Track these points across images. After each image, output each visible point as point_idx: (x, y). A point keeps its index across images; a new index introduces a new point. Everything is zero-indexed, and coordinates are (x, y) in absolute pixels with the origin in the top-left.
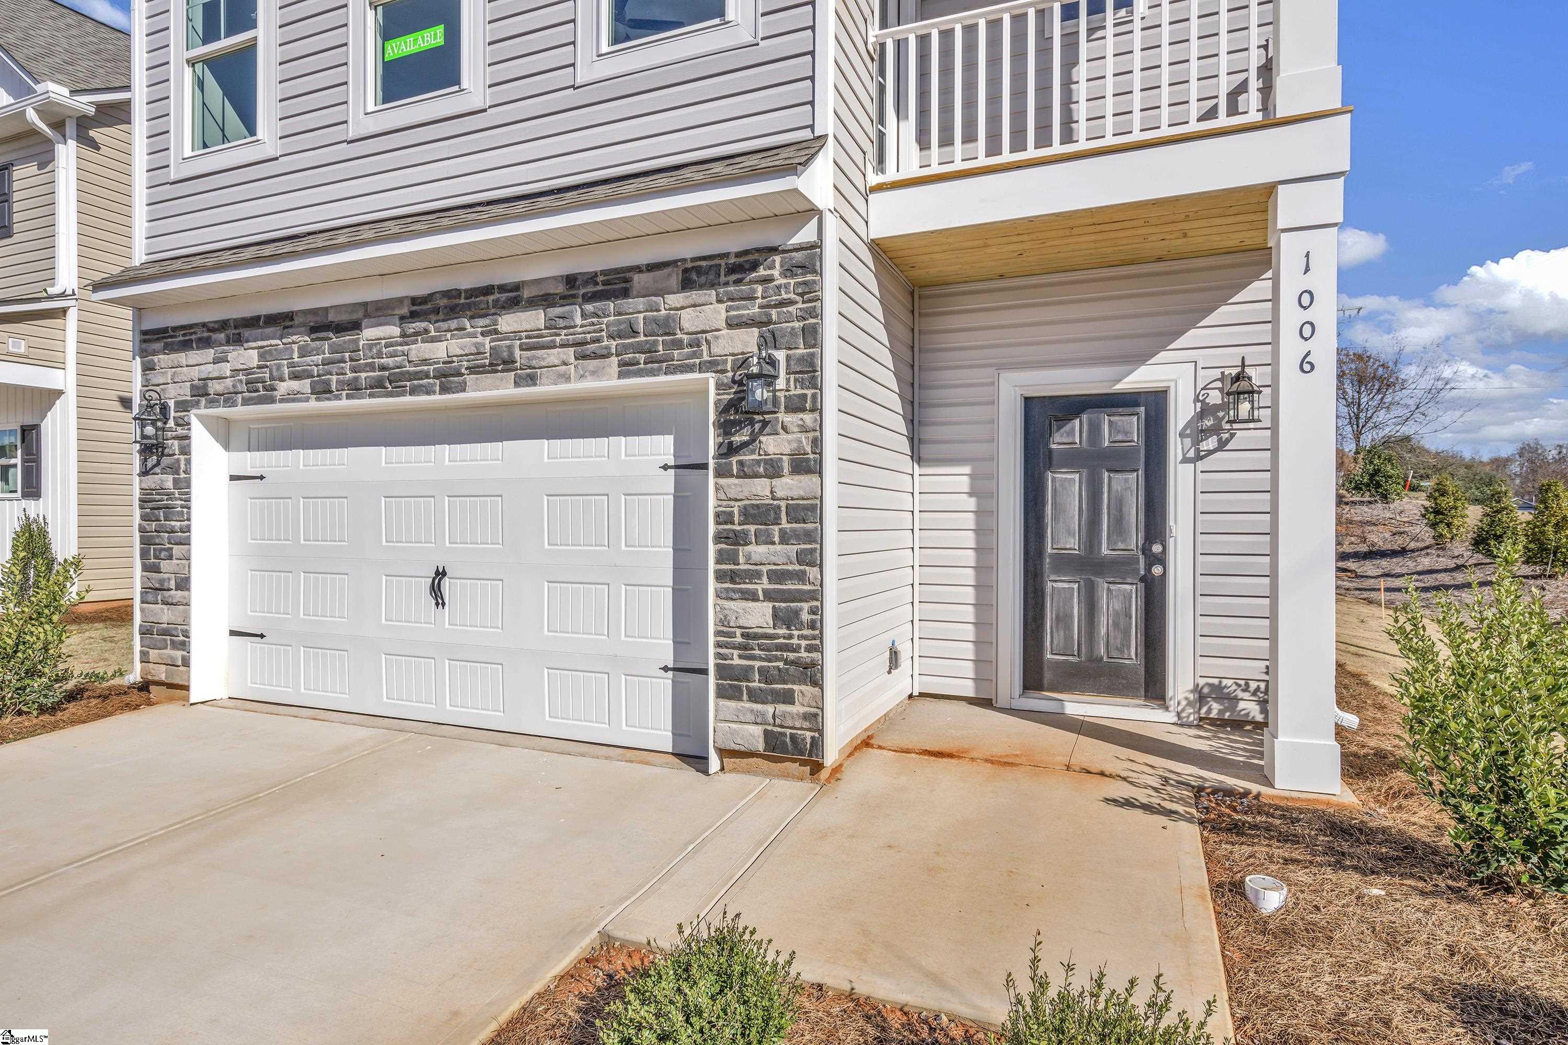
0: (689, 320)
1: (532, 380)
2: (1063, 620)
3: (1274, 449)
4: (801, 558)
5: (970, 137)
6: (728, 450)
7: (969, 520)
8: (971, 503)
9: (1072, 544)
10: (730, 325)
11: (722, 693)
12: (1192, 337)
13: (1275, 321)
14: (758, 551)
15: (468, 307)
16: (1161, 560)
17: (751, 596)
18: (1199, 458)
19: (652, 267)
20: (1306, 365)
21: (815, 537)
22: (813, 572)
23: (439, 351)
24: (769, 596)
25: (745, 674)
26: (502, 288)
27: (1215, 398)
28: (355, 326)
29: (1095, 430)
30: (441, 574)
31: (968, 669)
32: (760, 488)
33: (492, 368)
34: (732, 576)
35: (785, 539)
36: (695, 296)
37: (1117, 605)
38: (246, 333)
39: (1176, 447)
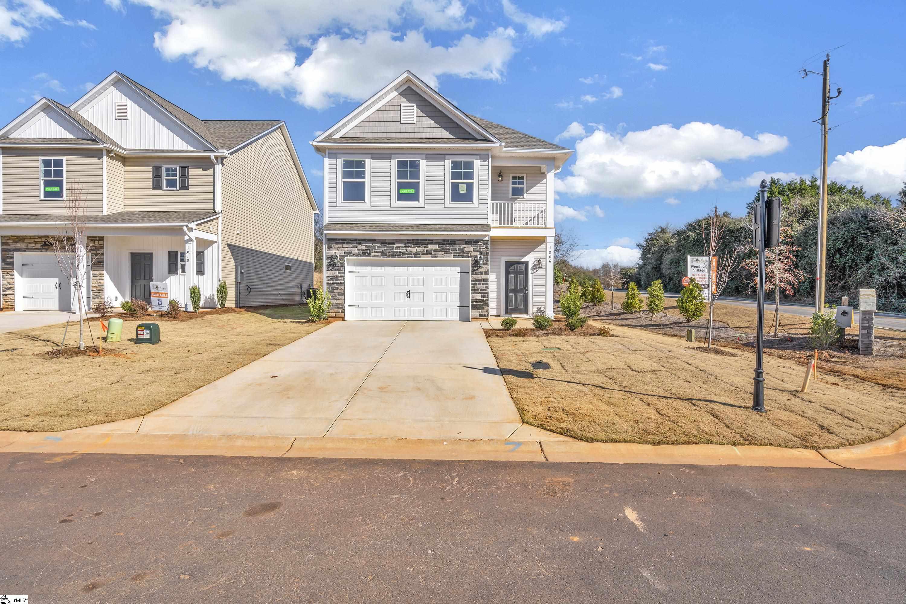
0: (467, 249)
1: (436, 257)
2: (511, 301)
3: (546, 272)
4: (486, 287)
5: (497, 213)
6: (473, 271)
7: (496, 283)
8: (496, 280)
9: (513, 287)
10: (474, 251)
11: (472, 309)
12: (532, 253)
13: (546, 255)
14: (478, 286)
15: (421, 243)
16: (527, 290)
17: (478, 293)
18: (533, 273)
19: (459, 240)
20: (550, 262)
21: (488, 284)
22: (488, 289)
23: (414, 250)
24: (480, 293)
25: (476, 305)
26: (429, 240)
27: (536, 263)
28: (393, 244)
29: (517, 268)
30: (409, 292)
31: (495, 310)
32: (479, 276)
33: (427, 254)
34: (474, 290)
35: (483, 284)
36: (468, 246)
37: (520, 298)
38: (362, 242)
39: (530, 271)
